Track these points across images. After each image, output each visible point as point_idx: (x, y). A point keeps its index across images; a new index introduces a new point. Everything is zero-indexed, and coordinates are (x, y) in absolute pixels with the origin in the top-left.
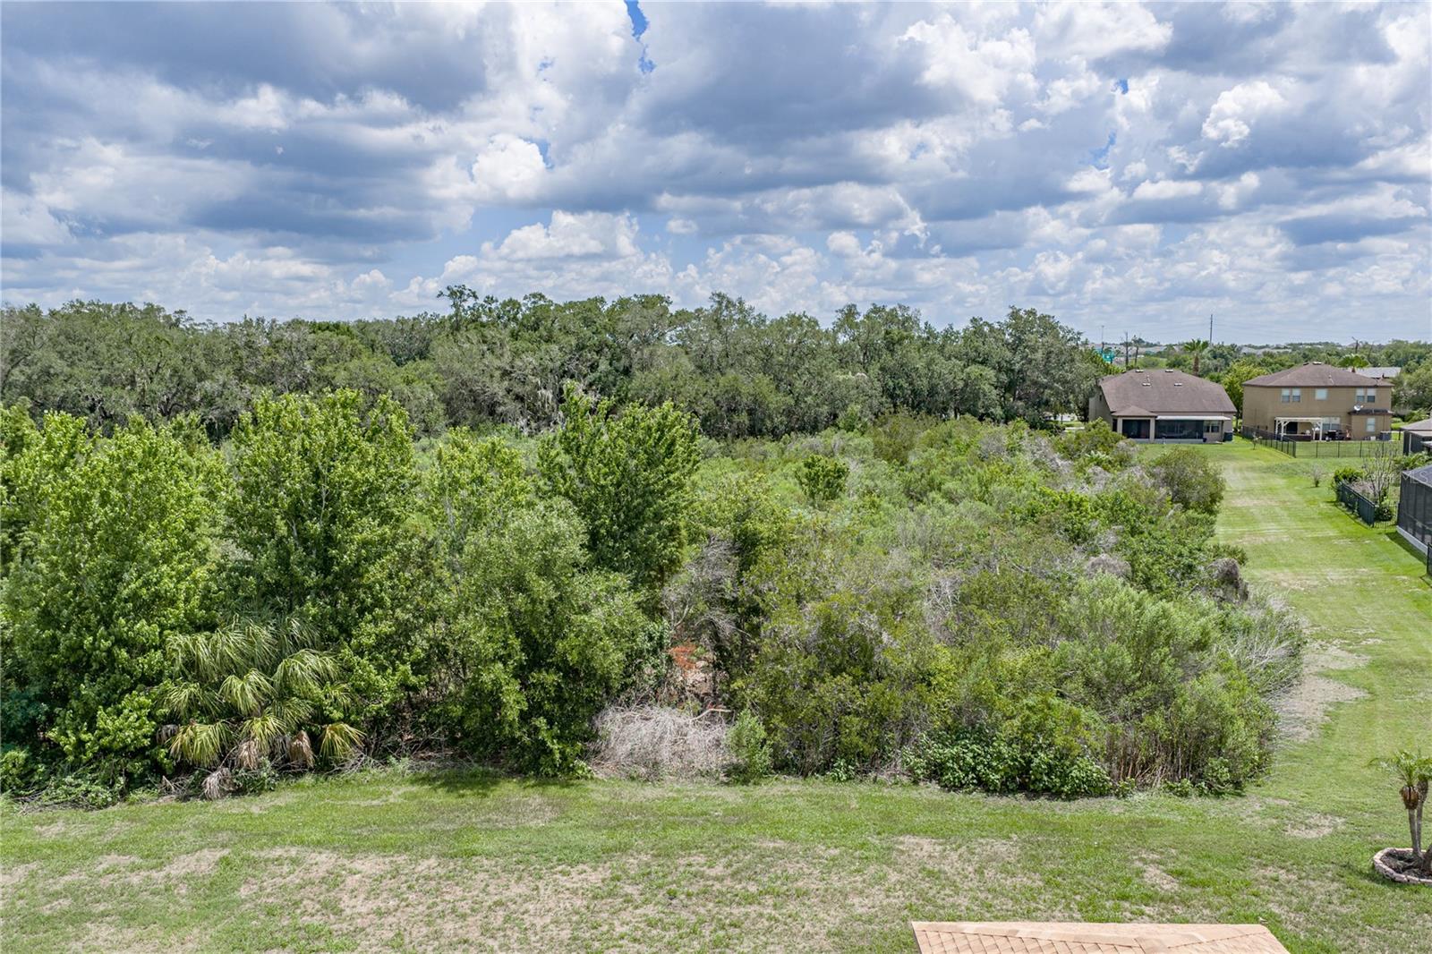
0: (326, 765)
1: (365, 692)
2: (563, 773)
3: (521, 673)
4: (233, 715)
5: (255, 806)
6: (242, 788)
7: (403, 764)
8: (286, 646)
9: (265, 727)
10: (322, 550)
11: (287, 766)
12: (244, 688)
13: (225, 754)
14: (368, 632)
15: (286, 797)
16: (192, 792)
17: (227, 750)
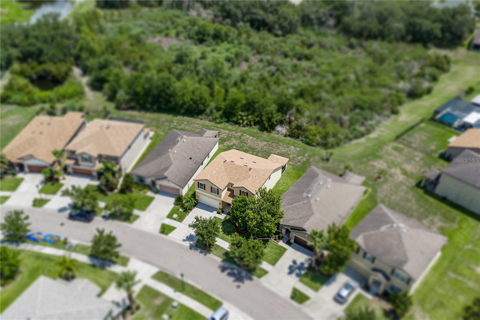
0: (250, 126)
1: (255, 120)
2: (270, 132)
3: (268, 123)
4: (243, 120)
5: (244, 129)
6: (244, 126)
7: (257, 127)
8: (248, 115)
9: (246, 121)
10: (253, 106)
11: (247, 125)
12: (244, 118)
14: (256, 114)
15: (247, 128)
16: (240, 126)
17: (243, 123)
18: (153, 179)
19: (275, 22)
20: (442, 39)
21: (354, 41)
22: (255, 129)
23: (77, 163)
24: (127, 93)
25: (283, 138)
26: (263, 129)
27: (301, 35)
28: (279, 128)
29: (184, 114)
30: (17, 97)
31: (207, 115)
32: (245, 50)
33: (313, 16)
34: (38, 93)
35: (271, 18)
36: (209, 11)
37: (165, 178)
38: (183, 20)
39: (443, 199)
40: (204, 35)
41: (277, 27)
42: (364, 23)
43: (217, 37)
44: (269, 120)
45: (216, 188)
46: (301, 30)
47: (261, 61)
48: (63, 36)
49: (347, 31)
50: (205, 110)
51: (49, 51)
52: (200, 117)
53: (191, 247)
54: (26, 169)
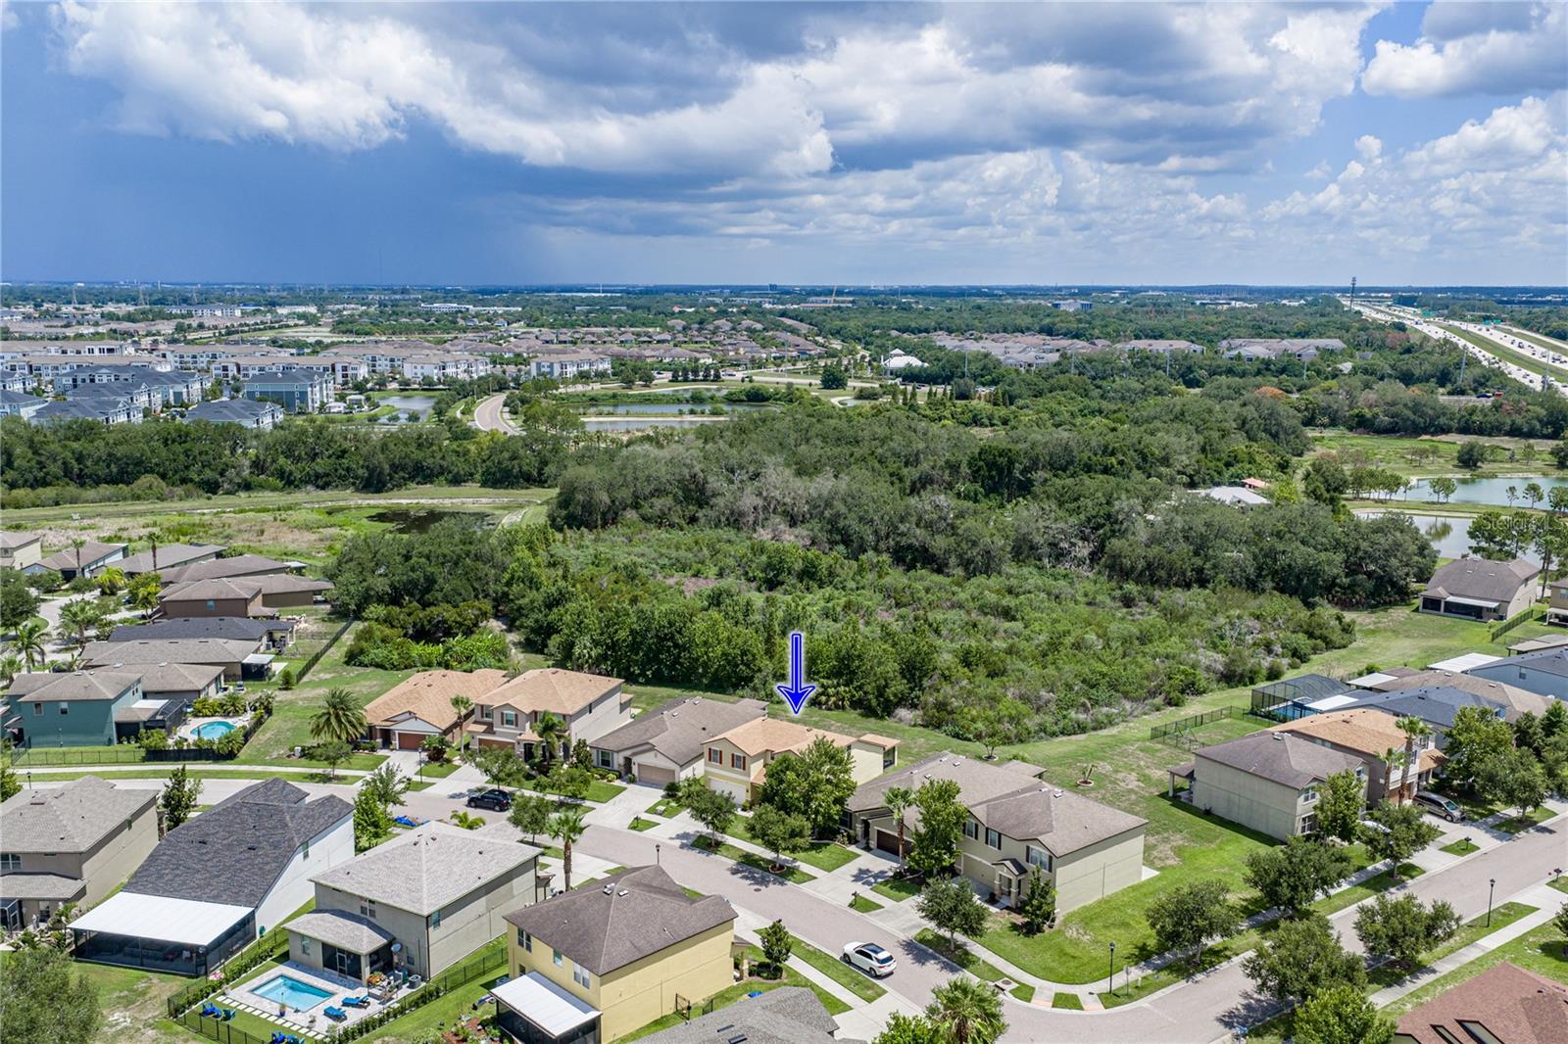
0: (843, 708)
1: (854, 696)
2: (882, 718)
3: (877, 698)
4: (829, 696)
5: (829, 713)
6: (829, 709)
7: (859, 711)
8: (839, 685)
9: (833, 699)
10: (848, 667)
11: (837, 707)
12: (831, 691)
13: (826, 703)
14: (855, 684)
15: (835, 712)
16: (820, 708)
17: (827, 701)
18: (627, 753)
19: (948, 551)
20: (1351, 588)
21: (1131, 587)
22: (853, 715)
23: (490, 730)
24: (596, 643)
25: (908, 728)
26: (869, 712)
27: (1009, 576)
28: (903, 712)
29: (708, 688)
30: (378, 653)
31: (755, 689)
32: (868, 599)
33: (1038, 539)
34: (418, 649)
35: (940, 543)
36: (801, 530)
37: (652, 748)
38: (742, 547)
39: (1207, 814)
40: (780, 571)
41: (953, 561)
42: (1155, 550)
43: (809, 575)
44: (881, 692)
45: (742, 755)
46: (1010, 568)
47: (902, 617)
48: (477, 558)
49: (1119, 571)
50: (751, 679)
51: (446, 583)
52: (740, 692)
53: (682, 846)
54: (396, 742)
